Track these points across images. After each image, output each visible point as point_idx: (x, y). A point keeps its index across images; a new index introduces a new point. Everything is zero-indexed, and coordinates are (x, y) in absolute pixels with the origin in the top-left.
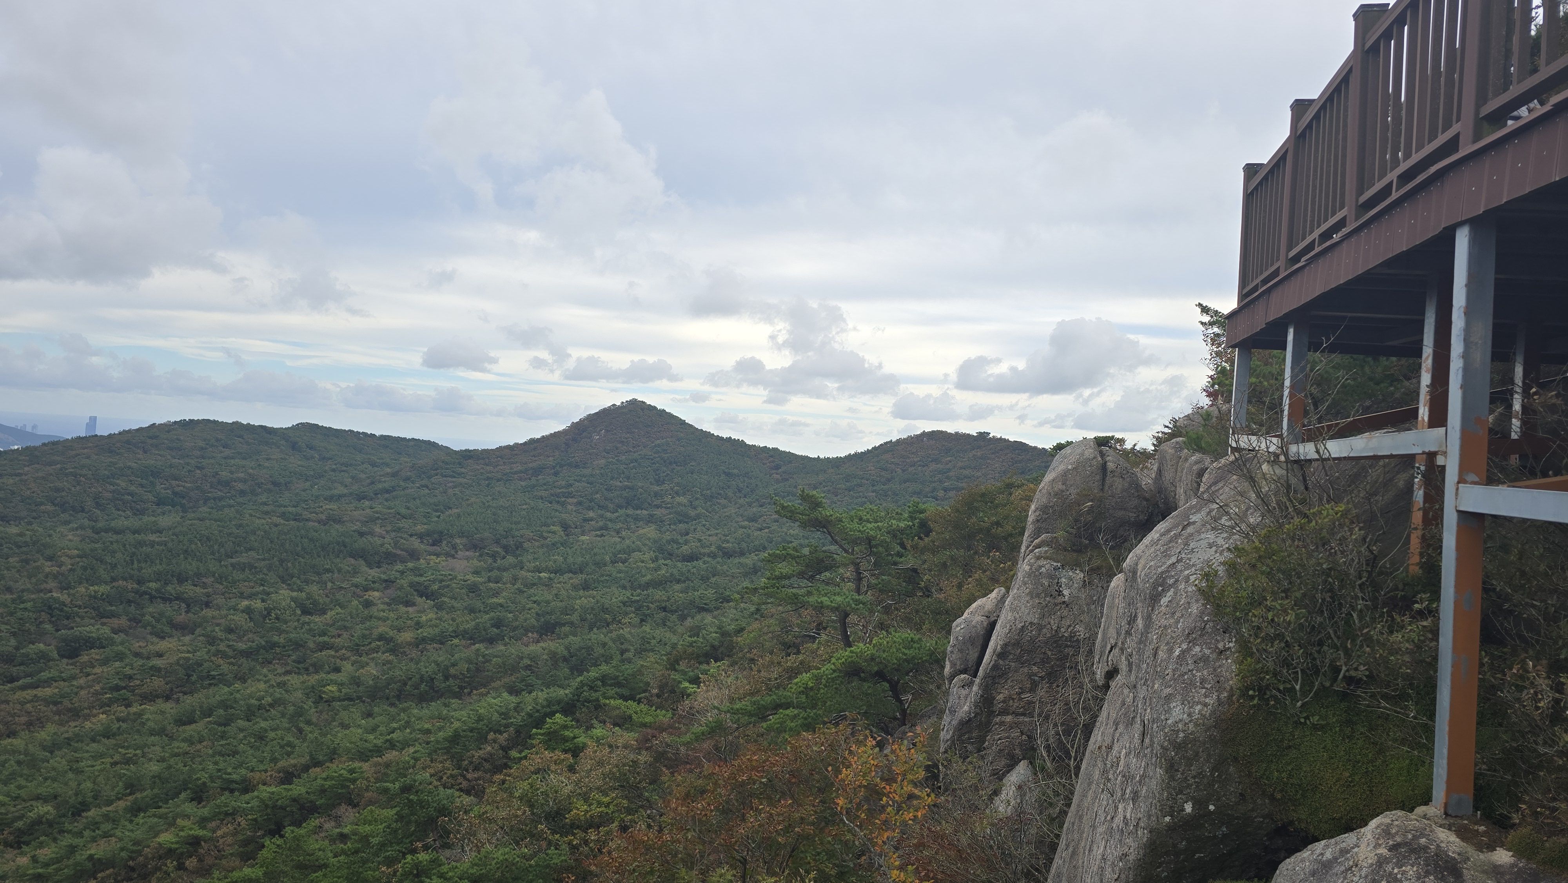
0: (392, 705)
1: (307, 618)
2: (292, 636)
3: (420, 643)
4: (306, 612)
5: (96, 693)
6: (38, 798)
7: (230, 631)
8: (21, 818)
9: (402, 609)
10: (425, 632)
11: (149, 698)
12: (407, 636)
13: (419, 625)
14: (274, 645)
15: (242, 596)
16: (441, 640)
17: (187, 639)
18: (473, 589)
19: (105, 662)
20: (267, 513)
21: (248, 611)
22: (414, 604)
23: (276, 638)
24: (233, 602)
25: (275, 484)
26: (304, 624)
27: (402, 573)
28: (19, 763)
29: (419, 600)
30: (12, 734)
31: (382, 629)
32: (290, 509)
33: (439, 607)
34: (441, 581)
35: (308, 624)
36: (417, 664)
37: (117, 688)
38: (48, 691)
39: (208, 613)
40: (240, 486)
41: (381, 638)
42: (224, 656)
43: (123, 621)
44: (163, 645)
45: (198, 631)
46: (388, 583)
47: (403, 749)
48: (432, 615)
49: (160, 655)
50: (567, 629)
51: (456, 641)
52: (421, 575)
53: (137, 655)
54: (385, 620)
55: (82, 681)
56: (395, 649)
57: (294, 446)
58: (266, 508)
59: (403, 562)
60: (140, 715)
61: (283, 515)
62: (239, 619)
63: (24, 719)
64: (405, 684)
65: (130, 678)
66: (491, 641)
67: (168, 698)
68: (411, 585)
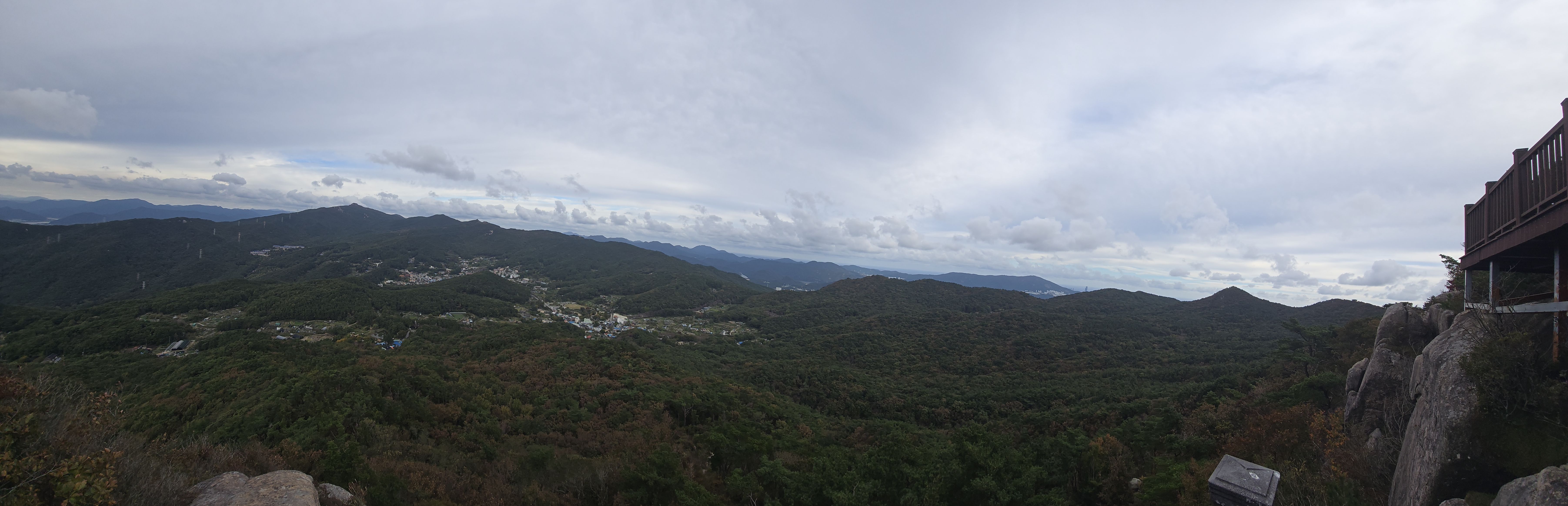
0: (1161, 382)
1: (1137, 350)
2: (1132, 355)
3: (1170, 362)
4: (1136, 348)
5: (1085, 364)
6: (1071, 392)
7: (1117, 351)
8: (1068, 397)
9: (1165, 351)
10: (1171, 359)
11: (1097, 368)
12: (1166, 360)
13: (1169, 356)
14: (1127, 357)
15: (1121, 341)
16: (1176, 362)
17: (1106, 352)
18: (1185, 346)
19: (1087, 355)
20: (1128, 317)
21: (1122, 345)
22: (1168, 350)
23: (1128, 355)
24: (1118, 342)
25: (1130, 308)
26: (1136, 352)
27: (1165, 339)
28: (1068, 381)
29: (1170, 348)
30: (1066, 372)
31: (1158, 356)
32: (1134, 316)
33: (1176, 351)
34: (1177, 343)
35: (1137, 352)
36: (1169, 369)
37: (1089, 363)
38: (1074, 362)
39: (1111, 345)
40: (1121, 308)
41: (1157, 359)
42: (1115, 359)
43: (1091, 344)
44: (1100, 353)
45: (1109, 350)
46: (1160, 342)
47: (1164, 397)
48: (1174, 354)
49: (1100, 356)
50: (1213, 361)
51: (1180, 363)
52: (1171, 340)
53: (1094, 354)
54: (1159, 354)
55: (1082, 360)
56: (1161, 363)
57: (1136, 298)
58: (1128, 315)
59: (1165, 336)
60: (1094, 372)
61: (1132, 318)
62: (1119, 348)
63: (1069, 369)
64: (1165, 376)
65: (1092, 361)
66: (1190, 364)
67: (1101, 369)
68: (1167, 343)
